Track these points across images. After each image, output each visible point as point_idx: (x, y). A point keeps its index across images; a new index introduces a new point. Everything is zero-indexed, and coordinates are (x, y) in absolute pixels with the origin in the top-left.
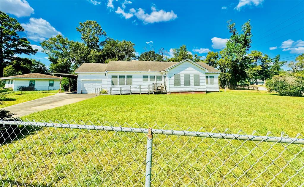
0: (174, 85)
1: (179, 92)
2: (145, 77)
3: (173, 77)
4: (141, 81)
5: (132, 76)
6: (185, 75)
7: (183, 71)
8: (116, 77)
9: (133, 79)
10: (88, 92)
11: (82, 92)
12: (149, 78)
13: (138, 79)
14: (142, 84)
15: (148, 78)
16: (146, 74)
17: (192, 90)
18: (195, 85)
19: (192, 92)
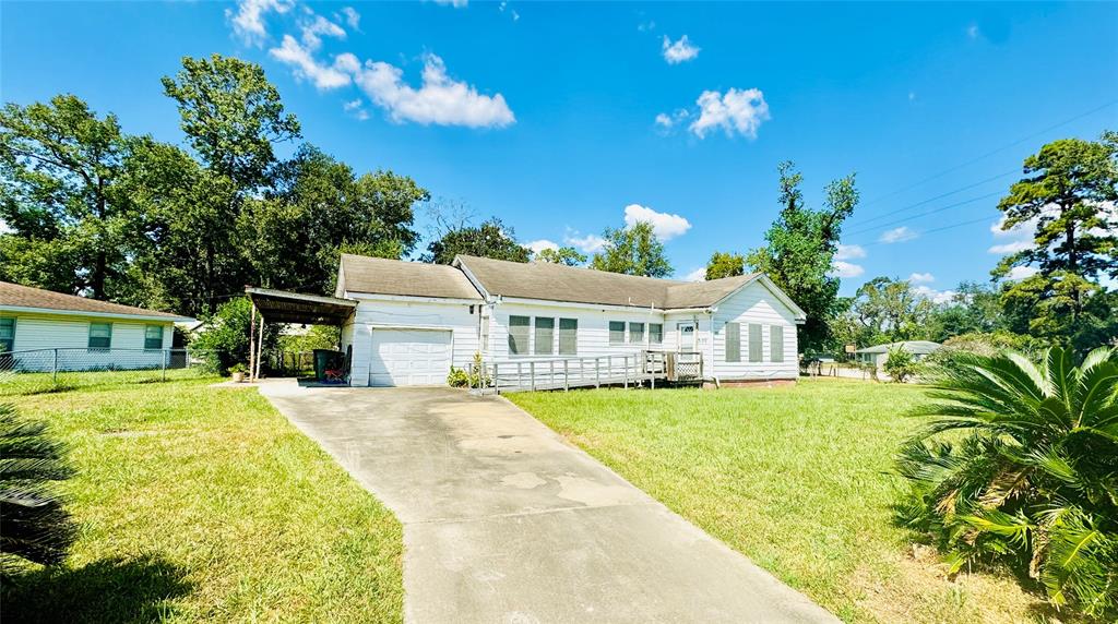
0: (724, 358)
1: (735, 381)
2: (617, 327)
3: (723, 331)
4: (602, 339)
5: (576, 321)
6: (750, 325)
7: (745, 313)
8: (524, 321)
9: (580, 331)
10: (396, 382)
11: (372, 382)
12: (627, 332)
13: (594, 334)
14: (607, 350)
15: (623, 329)
16: (619, 314)
17: (766, 375)
18: (772, 361)
19: (765, 380)
